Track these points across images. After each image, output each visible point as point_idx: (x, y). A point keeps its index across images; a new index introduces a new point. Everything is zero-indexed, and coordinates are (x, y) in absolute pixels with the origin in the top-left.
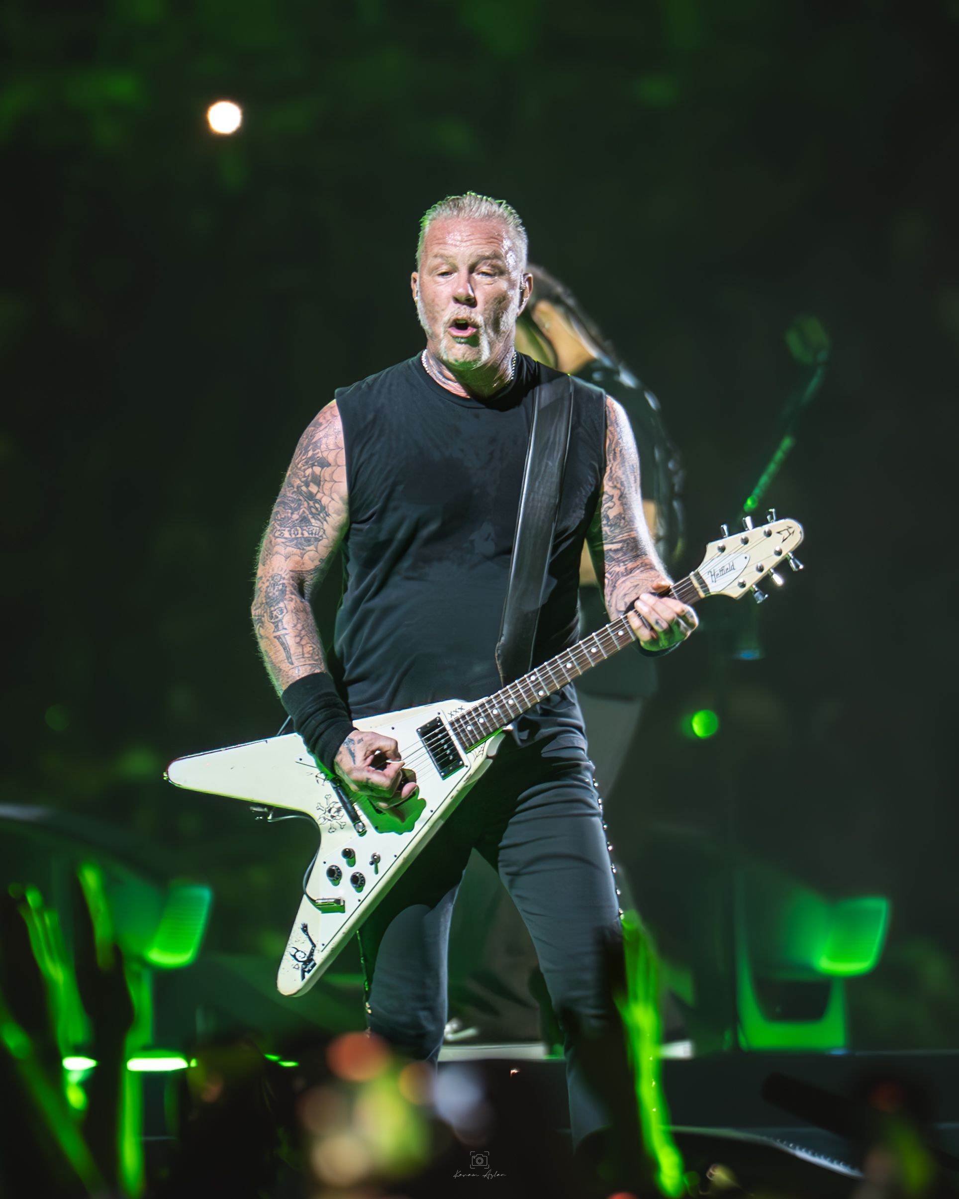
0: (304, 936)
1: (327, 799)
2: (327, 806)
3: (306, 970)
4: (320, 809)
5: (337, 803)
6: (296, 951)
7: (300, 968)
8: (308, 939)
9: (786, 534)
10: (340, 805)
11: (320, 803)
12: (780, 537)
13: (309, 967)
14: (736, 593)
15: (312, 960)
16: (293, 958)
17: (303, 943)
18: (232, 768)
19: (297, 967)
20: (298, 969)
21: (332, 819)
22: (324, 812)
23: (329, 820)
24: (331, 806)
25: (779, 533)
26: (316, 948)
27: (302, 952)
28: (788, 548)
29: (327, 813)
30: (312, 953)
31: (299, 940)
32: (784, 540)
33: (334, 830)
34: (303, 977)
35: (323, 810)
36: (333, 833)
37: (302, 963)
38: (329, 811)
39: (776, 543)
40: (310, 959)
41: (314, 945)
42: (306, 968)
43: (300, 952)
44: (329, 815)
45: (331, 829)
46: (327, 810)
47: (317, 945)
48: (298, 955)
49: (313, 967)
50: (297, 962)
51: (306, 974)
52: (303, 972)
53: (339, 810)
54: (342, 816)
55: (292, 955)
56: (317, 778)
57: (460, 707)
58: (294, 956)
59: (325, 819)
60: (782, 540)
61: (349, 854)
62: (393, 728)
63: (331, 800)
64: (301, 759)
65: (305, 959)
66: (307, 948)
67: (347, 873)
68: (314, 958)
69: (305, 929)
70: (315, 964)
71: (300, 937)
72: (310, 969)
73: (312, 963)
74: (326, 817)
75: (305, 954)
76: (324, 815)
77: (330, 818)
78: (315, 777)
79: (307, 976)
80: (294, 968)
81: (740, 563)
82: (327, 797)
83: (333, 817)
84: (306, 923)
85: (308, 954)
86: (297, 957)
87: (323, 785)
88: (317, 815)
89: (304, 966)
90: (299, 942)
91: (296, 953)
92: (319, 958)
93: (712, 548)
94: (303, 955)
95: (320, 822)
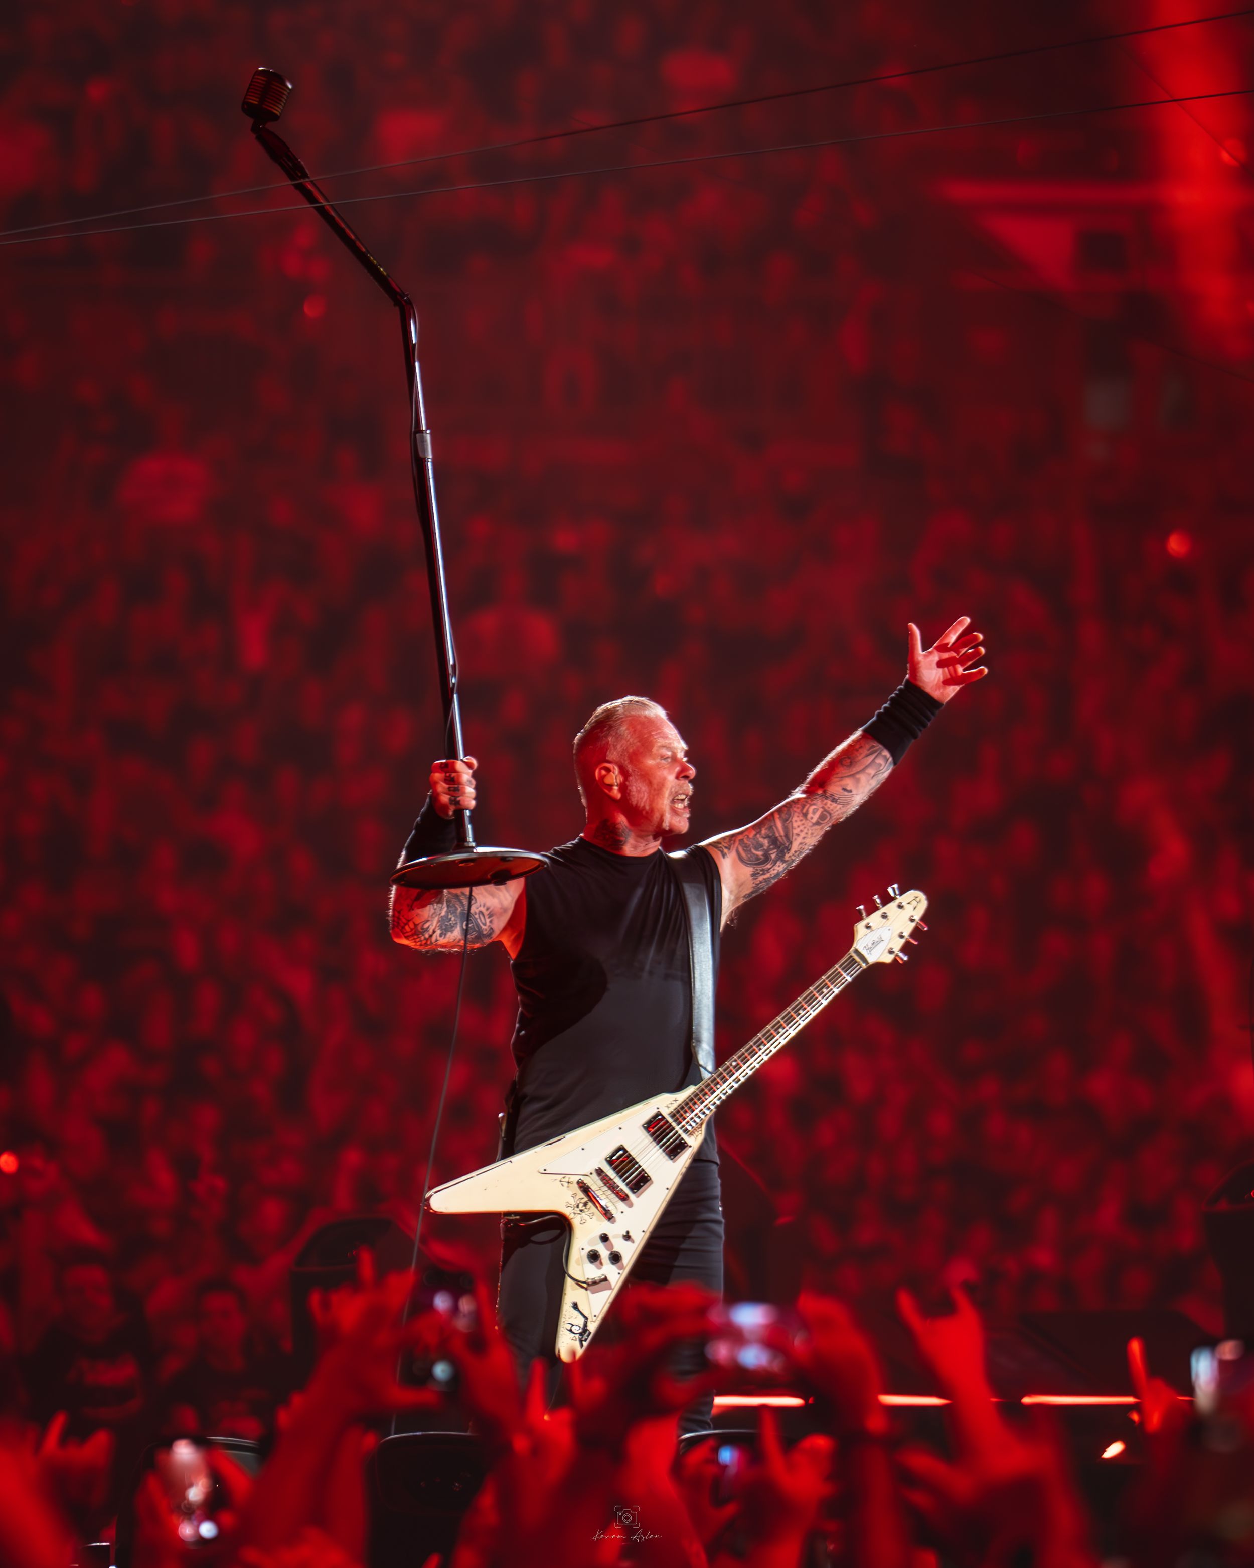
0: (576, 1313)
1: (573, 1197)
2: (575, 1203)
3: (583, 1339)
4: (569, 1206)
5: (582, 1198)
6: (571, 1326)
7: (578, 1339)
8: (579, 1314)
9: (914, 903)
10: (586, 1199)
11: (567, 1202)
12: (911, 907)
13: (585, 1336)
14: (888, 959)
15: (587, 1330)
16: (569, 1332)
17: (576, 1318)
18: (485, 1189)
19: (574, 1338)
20: (576, 1340)
21: (581, 1213)
22: (573, 1208)
23: (580, 1214)
24: (578, 1202)
25: (909, 903)
26: (589, 1320)
27: (577, 1326)
28: (918, 915)
29: (576, 1209)
30: (585, 1325)
31: (572, 1316)
32: (915, 908)
33: (584, 1221)
34: (582, 1345)
35: (571, 1207)
36: (584, 1224)
37: (578, 1335)
38: (578, 1207)
39: (909, 911)
40: (585, 1330)
41: (586, 1318)
42: (582, 1338)
43: (575, 1326)
44: (578, 1209)
45: (582, 1221)
46: (575, 1206)
47: (589, 1317)
48: (574, 1329)
49: (588, 1336)
50: (574, 1335)
51: (583, 1342)
52: (581, 1341)
53: (585, 1204)
54: (589, 1209)
55: (568, 1330)
56: (562, 1182)
57: (674, 1100)
58: (571, 1331)
59: (575, 1214)
60: (913, 909)
61: (605, 1238)
62: (620, 1129)
63: (578, 1197)
64: (545, 1170)
65: (580, 1331)
66: (580, 1321)
67: (604, 1254)
68: (589, 1328)
69: (575, 1306)
70: (590, 1333)
71: (572, 1314)
72: (587, 1337)
73: (587, 1333)
74: (576, 1212)
75: (580, 1327)
76: (573, 1211)
77: (579, 1212)
78: (559, 1182)
79: (585, 1344)
80: (573, 1340)
81: (886, 935)
82: (573, 1195)
83: (581, 1211)
84: (575, 1300)
85: (582, 1326)
86: (573, 1330)
87: (568, 1187)
88: (567, 1212)
89: (580, 1337)
90: (573, 1318)
91: (571, 1327)
92: (593, 1327)
93: (860, 927)
94: (578, 1328)
95: (571, 1216)
